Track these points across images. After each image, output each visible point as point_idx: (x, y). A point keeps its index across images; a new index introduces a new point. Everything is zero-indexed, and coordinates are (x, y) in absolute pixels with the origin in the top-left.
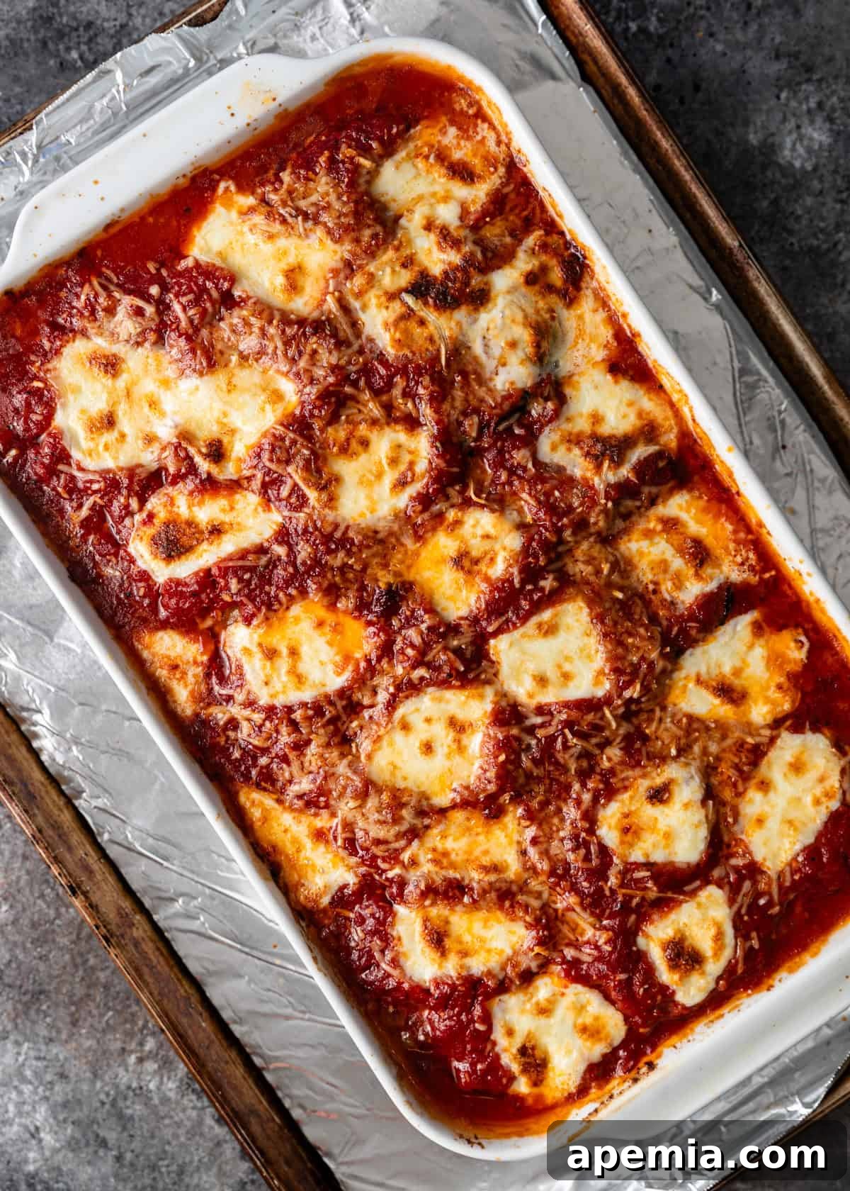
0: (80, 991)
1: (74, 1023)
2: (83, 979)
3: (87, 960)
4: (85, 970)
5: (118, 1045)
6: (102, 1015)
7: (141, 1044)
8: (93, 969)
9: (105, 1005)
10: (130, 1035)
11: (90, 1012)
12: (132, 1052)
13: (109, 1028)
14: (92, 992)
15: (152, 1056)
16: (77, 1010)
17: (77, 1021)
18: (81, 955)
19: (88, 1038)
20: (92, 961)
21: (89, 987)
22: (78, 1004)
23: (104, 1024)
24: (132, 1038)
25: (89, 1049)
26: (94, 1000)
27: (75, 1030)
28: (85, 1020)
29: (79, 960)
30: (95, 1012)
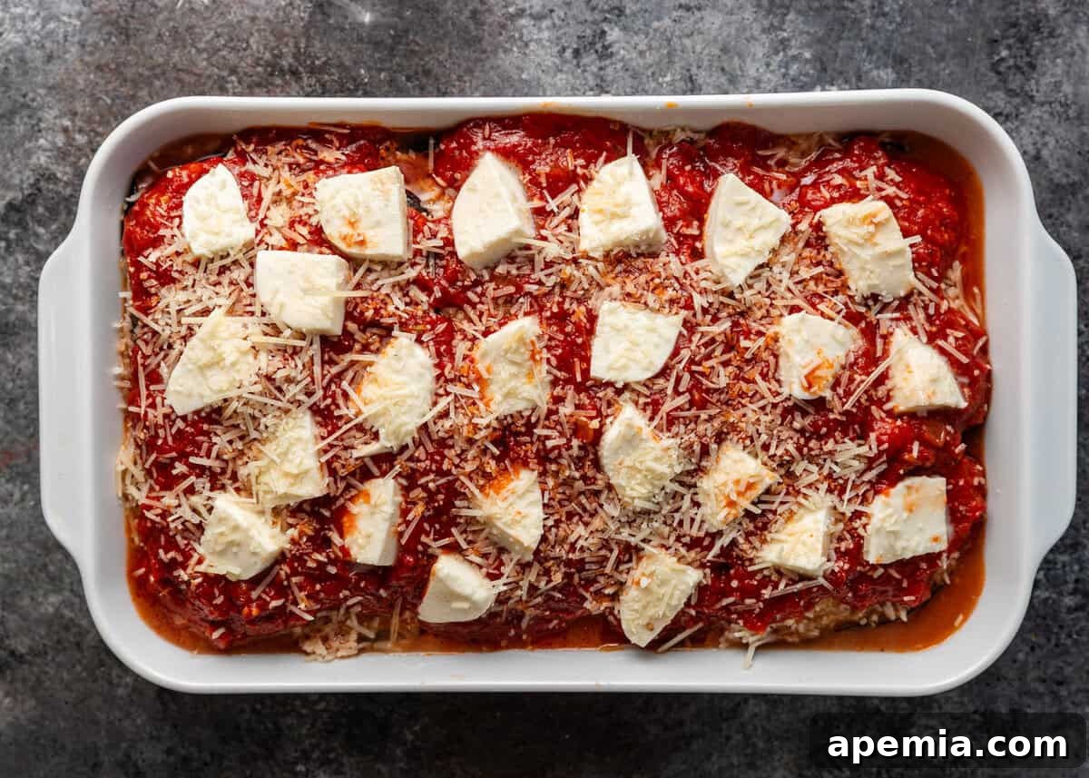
0: (129, 73)
1: (99, 68)
2: (141, 75)
3: (159, 79)
4: (149, 77)
5: (80, 109)
6: (107, 93)
7: (81, 131)
8: (150, 84)
9: (118, 97)
10: (89, 120)
11: (110, 82)
12: (73, 121)
13: (95, 100)
14: (129, 84)
15: (70, 141)
16: (110, 69)
17: (102, 70)
18: (164, 73)
19: (85, 80)
20: (157, 83)
21: (133, 81)
22: (118, 71)
23: (99, 95)
24: (85, 122)
25: (75, 81)
26: (121, 86)
27: (93, 68)
28: (103, 78)
29: (158, 71)
30: (110, 87)
